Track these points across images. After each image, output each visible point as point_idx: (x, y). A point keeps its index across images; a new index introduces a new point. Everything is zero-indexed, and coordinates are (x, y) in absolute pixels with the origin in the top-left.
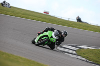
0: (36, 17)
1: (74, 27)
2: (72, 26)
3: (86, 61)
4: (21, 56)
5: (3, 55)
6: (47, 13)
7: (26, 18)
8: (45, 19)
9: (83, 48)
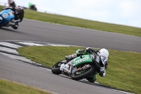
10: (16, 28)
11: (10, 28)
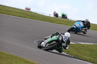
0: (18, 13)
2: (53, 22)
4: (3, 52)
6: (28, 9)
7: (9, 14)
8: (27, 15)
10: (85, 33)
11: (82, 33)
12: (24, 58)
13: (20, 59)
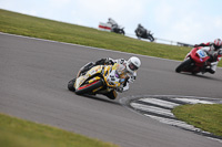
0: (83, 36)
1: (168, 56)
2: (162, 56)
3: (196, 132)
4: (50, 125)
5: (10, 123)
7: (61, 40)
9: (189, 104)
12: (97, 140)
13: (88, 140)
